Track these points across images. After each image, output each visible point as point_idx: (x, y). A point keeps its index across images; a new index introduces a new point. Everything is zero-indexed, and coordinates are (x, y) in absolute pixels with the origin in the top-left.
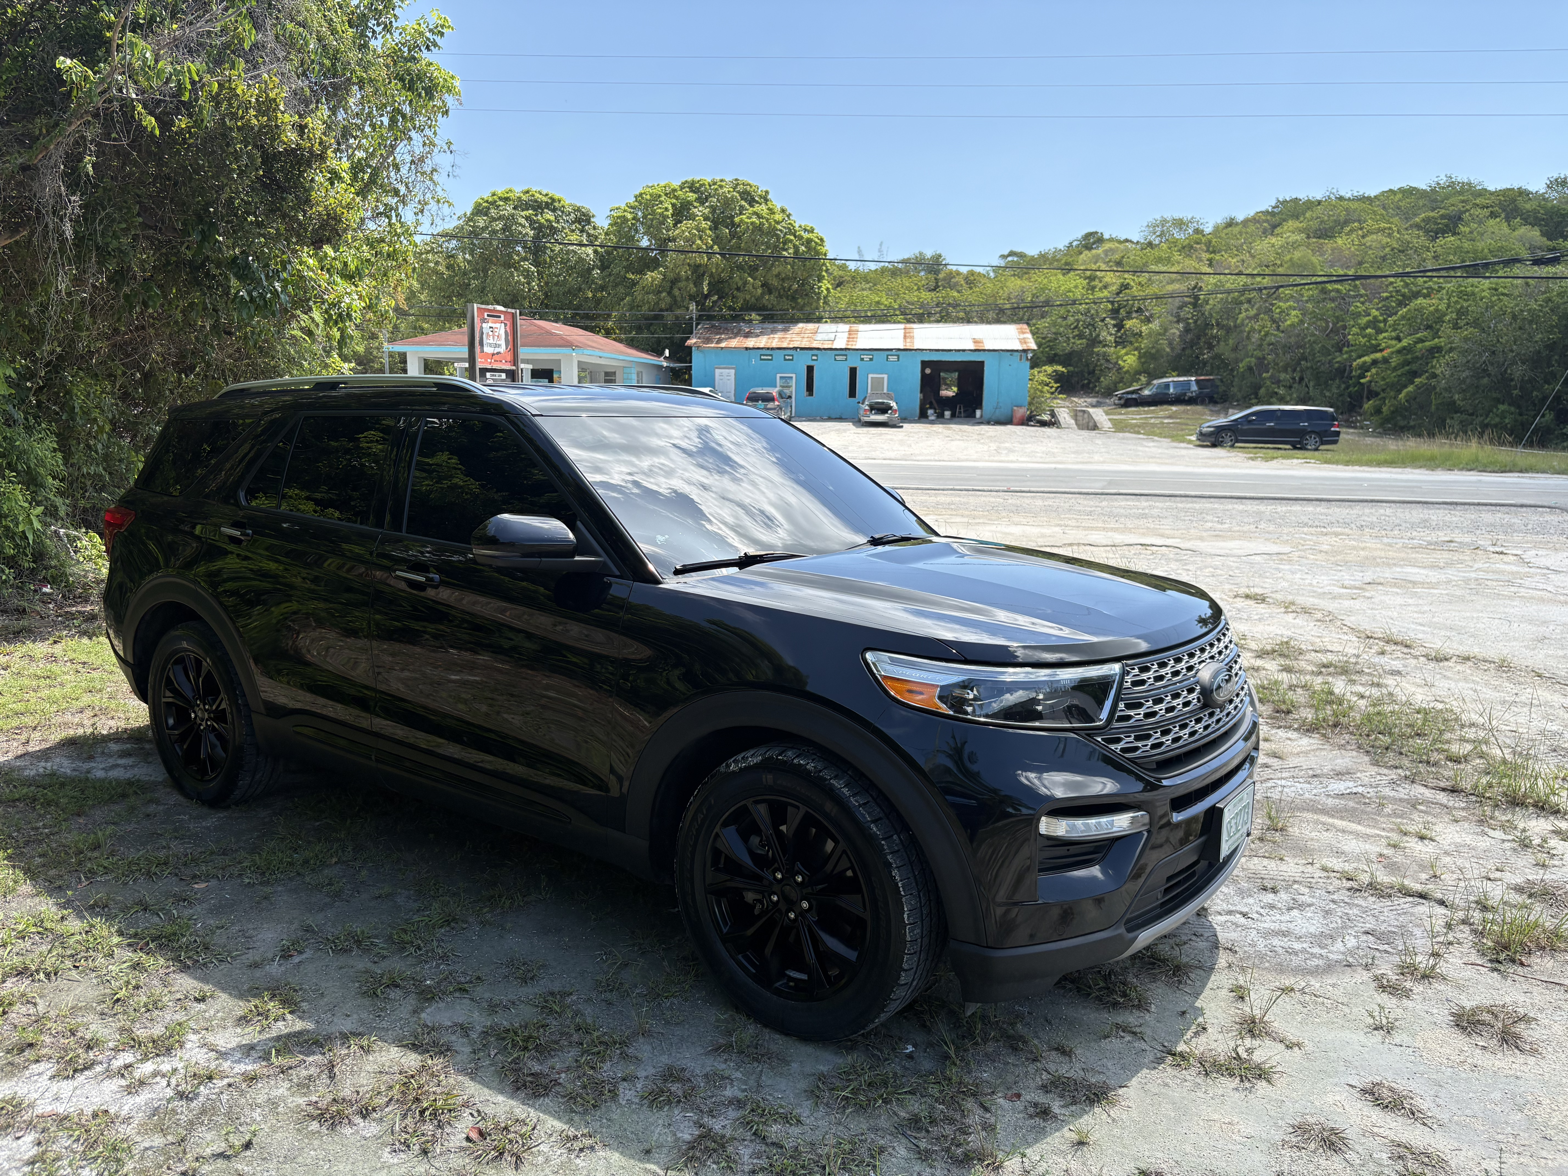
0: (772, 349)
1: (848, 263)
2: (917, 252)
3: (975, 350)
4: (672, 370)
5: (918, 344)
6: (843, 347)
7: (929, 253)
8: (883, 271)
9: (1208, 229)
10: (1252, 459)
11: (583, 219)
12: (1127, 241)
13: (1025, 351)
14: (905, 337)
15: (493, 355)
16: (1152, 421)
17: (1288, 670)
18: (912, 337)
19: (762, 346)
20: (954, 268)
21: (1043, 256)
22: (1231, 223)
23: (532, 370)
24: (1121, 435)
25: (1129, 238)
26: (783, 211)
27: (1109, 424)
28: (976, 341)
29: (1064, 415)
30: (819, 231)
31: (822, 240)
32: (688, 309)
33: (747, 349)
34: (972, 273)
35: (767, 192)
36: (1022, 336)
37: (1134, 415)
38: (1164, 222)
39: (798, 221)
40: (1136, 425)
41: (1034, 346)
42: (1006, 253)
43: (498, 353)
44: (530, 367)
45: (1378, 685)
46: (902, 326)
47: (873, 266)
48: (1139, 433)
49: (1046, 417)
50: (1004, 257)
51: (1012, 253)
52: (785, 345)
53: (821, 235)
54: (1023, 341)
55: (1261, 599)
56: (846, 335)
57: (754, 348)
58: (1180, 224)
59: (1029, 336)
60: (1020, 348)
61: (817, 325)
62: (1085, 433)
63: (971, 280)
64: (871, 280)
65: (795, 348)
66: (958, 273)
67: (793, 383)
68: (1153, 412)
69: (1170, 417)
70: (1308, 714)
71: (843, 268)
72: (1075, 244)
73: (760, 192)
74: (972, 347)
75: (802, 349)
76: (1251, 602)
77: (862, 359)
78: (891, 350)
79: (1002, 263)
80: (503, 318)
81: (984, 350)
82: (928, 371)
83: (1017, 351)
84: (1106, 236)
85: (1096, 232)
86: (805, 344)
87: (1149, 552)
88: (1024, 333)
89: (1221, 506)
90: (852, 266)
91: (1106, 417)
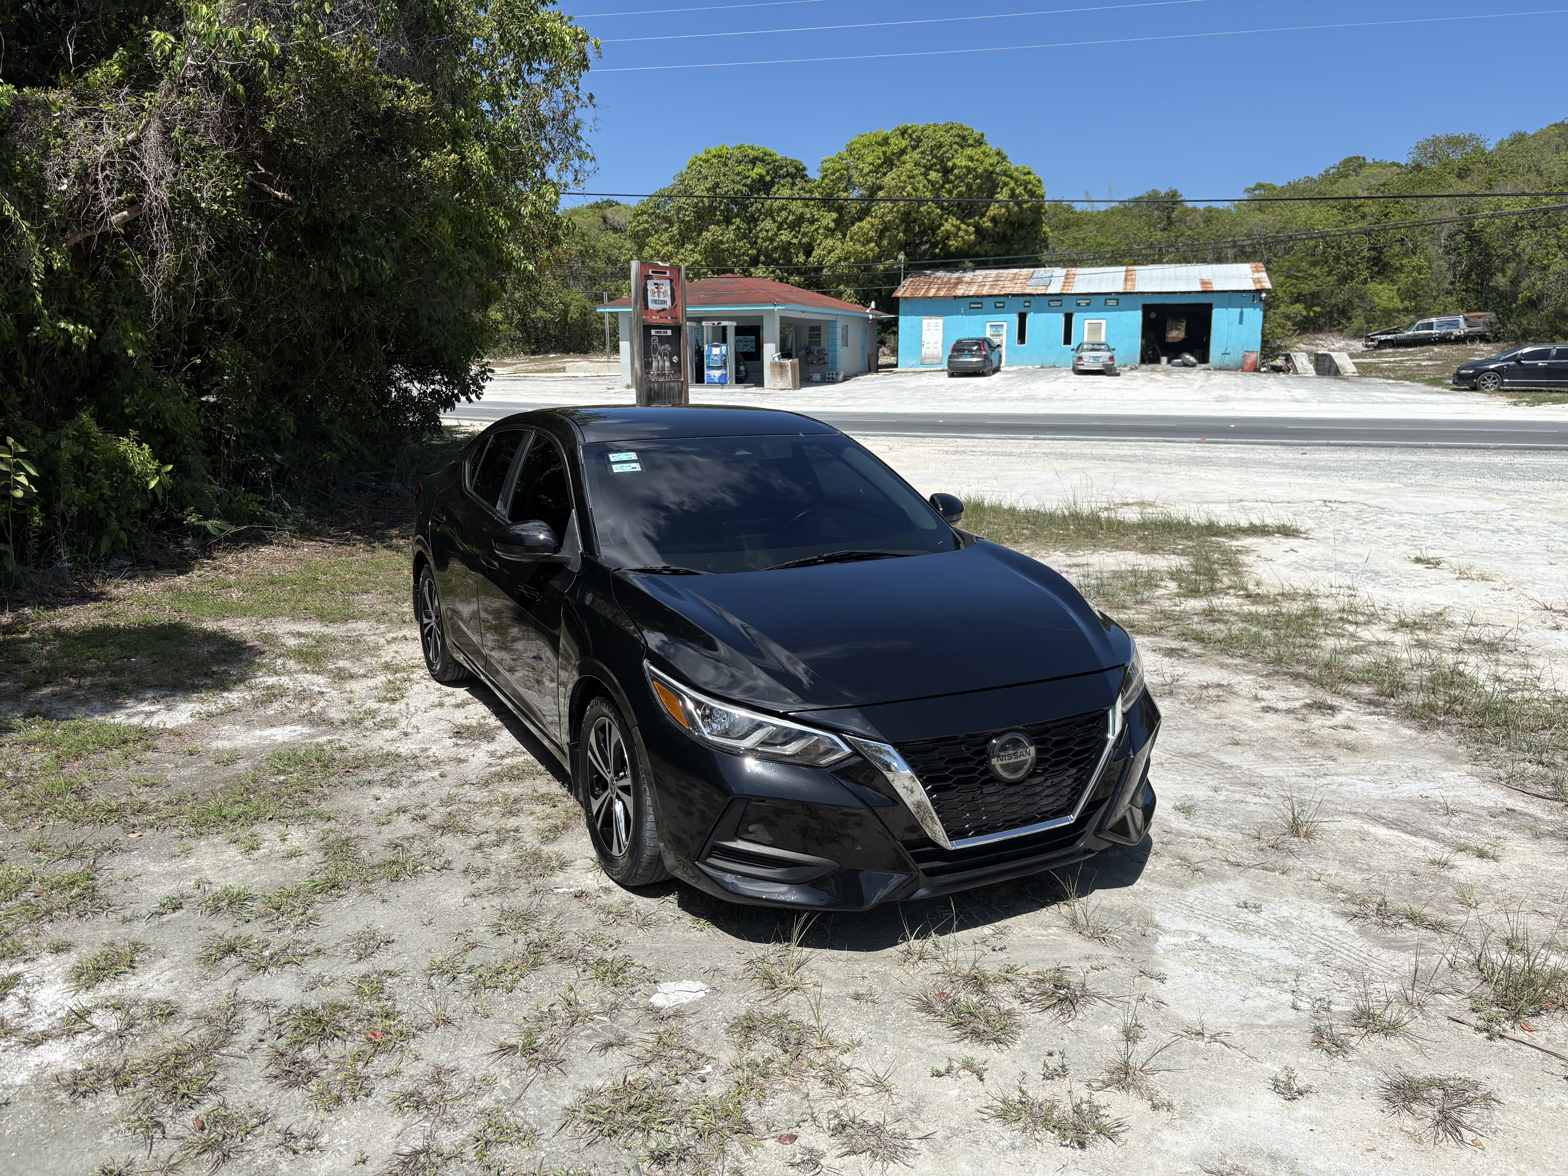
0: (983, 296)
1: (1074, 204)
2: (1150, 190)
3: (1203, 292)
4: (880, 322)
5: (1141, 286)
6: (1058, 291)
7: (1163, 190)
8: (1113, 212)
9: (1490, 146)
10: (1515, 404)
11: (798, 173)
12: (1393, 164)
13: (1259, 291)
14: (1126, 280)
15: (659, 311)
16: (1408, 364)
17: (1421, 645)
18: (1134, 280)
19: (971, 293)
20: (1190, 205)
21: (1293, 187)
22: (1519, 138)
23: (736, 328)
24: (1366, 380)
25: (1397, 161)
26: (998, 154)
27: (1353, 369)
28: (1203, 283)
29: (1302, 361)
30: (1038, 173)
31: (1039, 181)
32: (896, 259)
33: (955, 297)
34: (1209, 210)
35: (982, 135)
36: (1256, 275)
37: (1389, 357)
38: (1436, 141)
39: (1014, 163)
40: (1387, 369)
41: (1268, 285)
42: (1252, 186)
43: (664, 310)
44: (734, 324)
45: (1527, 666)
46: (1124, 268)
47: (1103, 207)
48: (1388, 378)
49: (1279, 362)
50: (1248, 190)
51: (1260, 186)
52: (996, 292)
53: (1038, 176)
54: (1257, 281)
55: (1434, 563)
56: (1063, 279)
57: (963, 297)
58: (1456, 142)
59: (1264, 275)
60: (1253, 288)
61: (1032, 270)
62: (1325, 380)
63: (1210, 217)
64: (1102, 222)
65: (1006, 295)
66: (1195, 210)
67: (1004, 331)
68: (1409, 354)
69: (1430, 359)
70: (1418, 699)
71: (1069, 209)
72: (1332, 171)
73: (975, 135)
74: (1199, 289)
75: (1014, 295)
76: (1420, 567)
77: (1078, 305)
78: (1110, 294)
79: (1245, 196)
80: (668, 274)
81: (1213, 292)
82: (1153, 315)
83: (1250, 291)
84: (1369, 161)
85: (1358, 158)
86: (1017, 290)
87: (1329, 509)
88: (1258, 272)
89: (1445, 458)
90: (1078, 207)
91: (1350, 361)
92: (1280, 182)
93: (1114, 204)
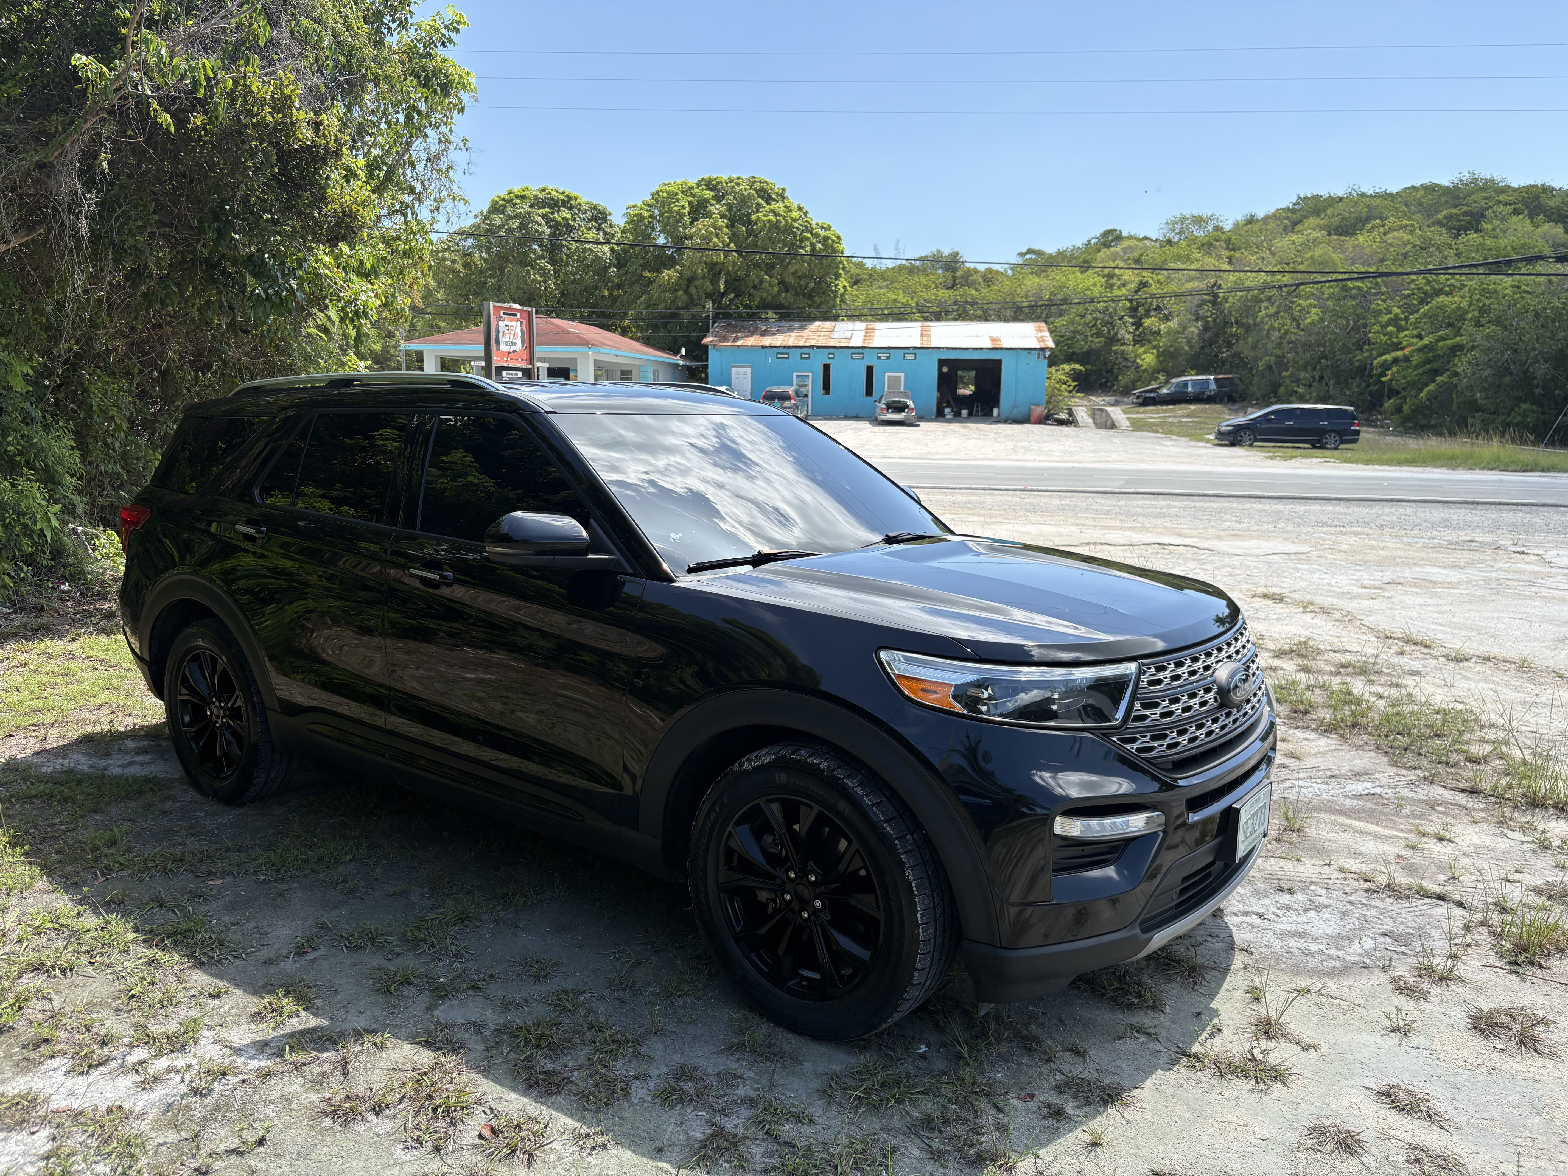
0: (789, 347)
1: (865, 261)
2: (934, 250)
3: (993, 349)
4: (688, 368)
5: (936, 342)
6: (860, 345)
7: (946, 251)
8: (901, 268)
9: (1228, 226)
10: (1271, 458)
12: (1146, 238)
13: (1043, 349)
14: (922, 335)
15: (509, 353)
16: (1171, 420)
17: (1306, 670)
18: (929, 336)
19: (778, 344)
20: (972, 266)
21: (1061, 254)
22: (1251, 220)
23: (549, 369)
24: (1139, 434)
25: (1148, 235)
26: (800, 208)
27: (1127, 423)
28: (993, 340)
29: (1082, 414)
30: (836, 229)
31: (839, 237)
32: (704, 307)
33: (763, 347)
34: (990, 271)
35: (784, 190)
36: (1039, 334)
37: (1152, 414)
38: (1183, 219)
39: (815, 219)
40: (1154, 424)
41: (1051, 344)
42: (1024, 250)
43: (514, 351)
44: (547, 365)
45: (1397, 685)
46: (919, 324)
47: (890, 264)
48: (1157, 432)
49: (1064, 416)
50: (1021, 254)
51: (1030, 251)
52: (801, 343)
53: (838, 232)
54: (1041, 339)
55: (1278, 599)
56: (863, 333)
57: (770, 347)
58: (1199, 221)
59: (1047, 334)
60: (1038, 346)
61: (833, 323)
62: (1103, 432)
63: (989, 278)
64: (887, 277)
65: (812, 347)
66: (976, 271)
67: (810, 382)
68: (1171, 411)
69: (1188, 416)
70: (1326, 715)
71: (860, 265)
72: (1093, 241)
73: (776, 190)
74: (990, 345)
75: (818, 347)
76: (1269, 602)
77: (879, 358)
78: (908, 348)
79: (1020, 261)
80: (518, 316)
81: (1002, 349)
82: (945, 369)
83: (1035, 349)
84: (1125, 234)
85: (1115, 230)
86: (822, 342)
87: (1167, 552)
88: (1041, 331)
89: (1240, 506)
90: (869, 263)
91: (1124, 416)
92: (1050, 249)
93: (899, 262)
